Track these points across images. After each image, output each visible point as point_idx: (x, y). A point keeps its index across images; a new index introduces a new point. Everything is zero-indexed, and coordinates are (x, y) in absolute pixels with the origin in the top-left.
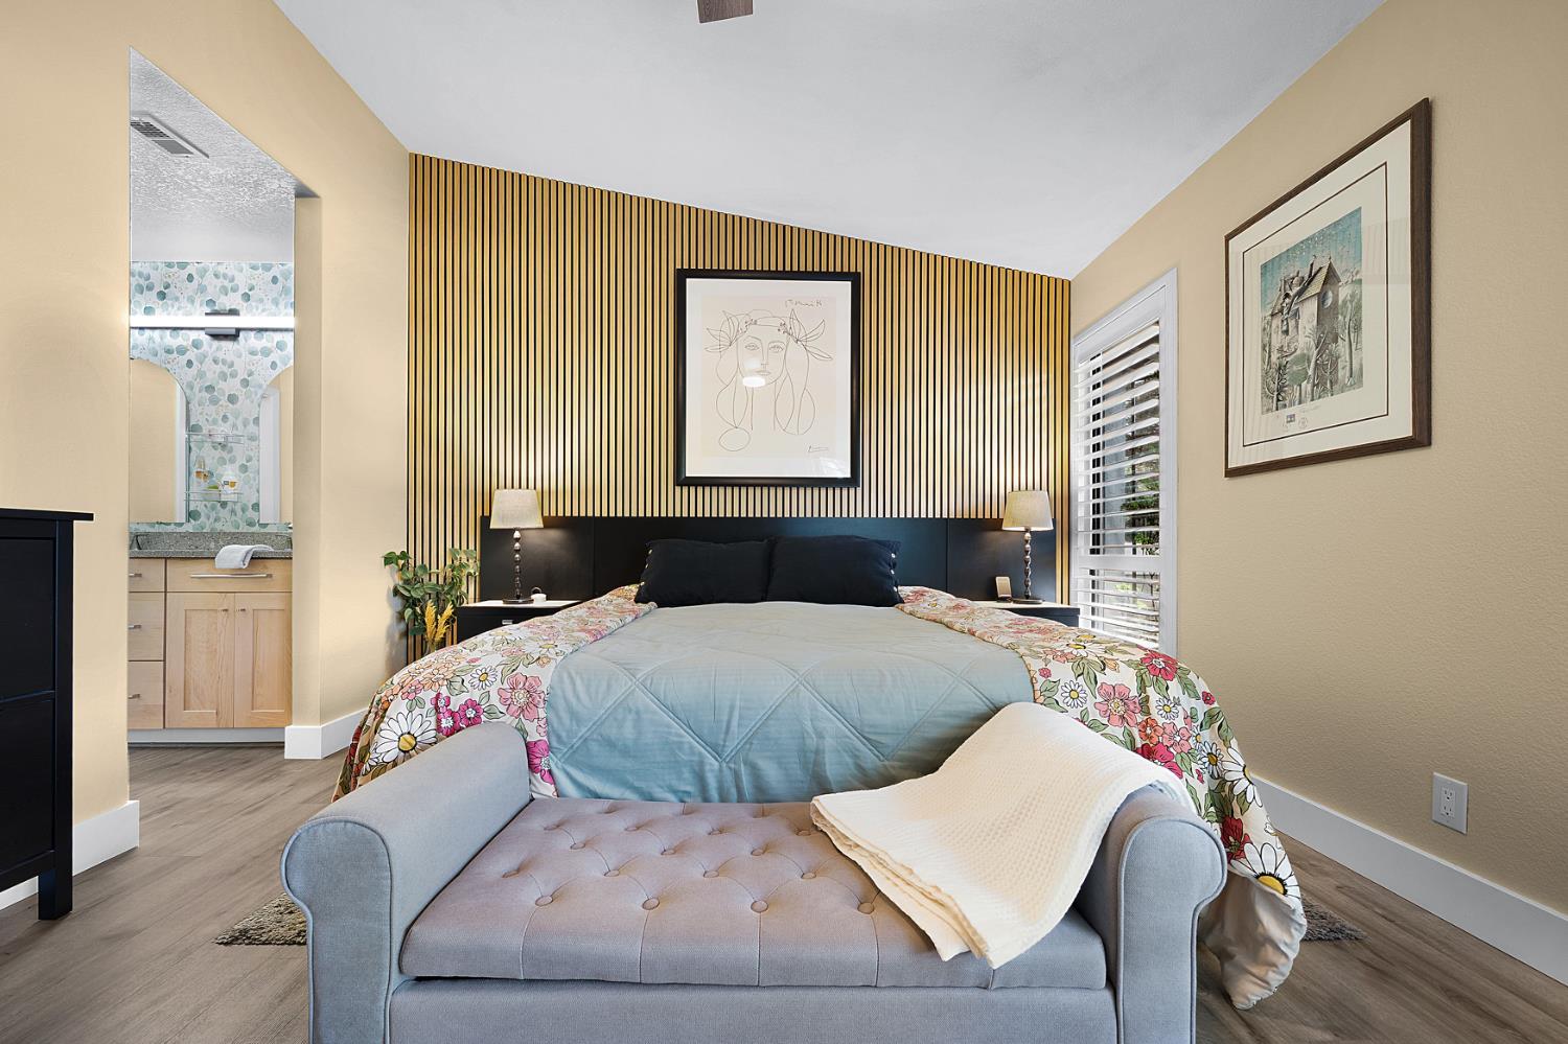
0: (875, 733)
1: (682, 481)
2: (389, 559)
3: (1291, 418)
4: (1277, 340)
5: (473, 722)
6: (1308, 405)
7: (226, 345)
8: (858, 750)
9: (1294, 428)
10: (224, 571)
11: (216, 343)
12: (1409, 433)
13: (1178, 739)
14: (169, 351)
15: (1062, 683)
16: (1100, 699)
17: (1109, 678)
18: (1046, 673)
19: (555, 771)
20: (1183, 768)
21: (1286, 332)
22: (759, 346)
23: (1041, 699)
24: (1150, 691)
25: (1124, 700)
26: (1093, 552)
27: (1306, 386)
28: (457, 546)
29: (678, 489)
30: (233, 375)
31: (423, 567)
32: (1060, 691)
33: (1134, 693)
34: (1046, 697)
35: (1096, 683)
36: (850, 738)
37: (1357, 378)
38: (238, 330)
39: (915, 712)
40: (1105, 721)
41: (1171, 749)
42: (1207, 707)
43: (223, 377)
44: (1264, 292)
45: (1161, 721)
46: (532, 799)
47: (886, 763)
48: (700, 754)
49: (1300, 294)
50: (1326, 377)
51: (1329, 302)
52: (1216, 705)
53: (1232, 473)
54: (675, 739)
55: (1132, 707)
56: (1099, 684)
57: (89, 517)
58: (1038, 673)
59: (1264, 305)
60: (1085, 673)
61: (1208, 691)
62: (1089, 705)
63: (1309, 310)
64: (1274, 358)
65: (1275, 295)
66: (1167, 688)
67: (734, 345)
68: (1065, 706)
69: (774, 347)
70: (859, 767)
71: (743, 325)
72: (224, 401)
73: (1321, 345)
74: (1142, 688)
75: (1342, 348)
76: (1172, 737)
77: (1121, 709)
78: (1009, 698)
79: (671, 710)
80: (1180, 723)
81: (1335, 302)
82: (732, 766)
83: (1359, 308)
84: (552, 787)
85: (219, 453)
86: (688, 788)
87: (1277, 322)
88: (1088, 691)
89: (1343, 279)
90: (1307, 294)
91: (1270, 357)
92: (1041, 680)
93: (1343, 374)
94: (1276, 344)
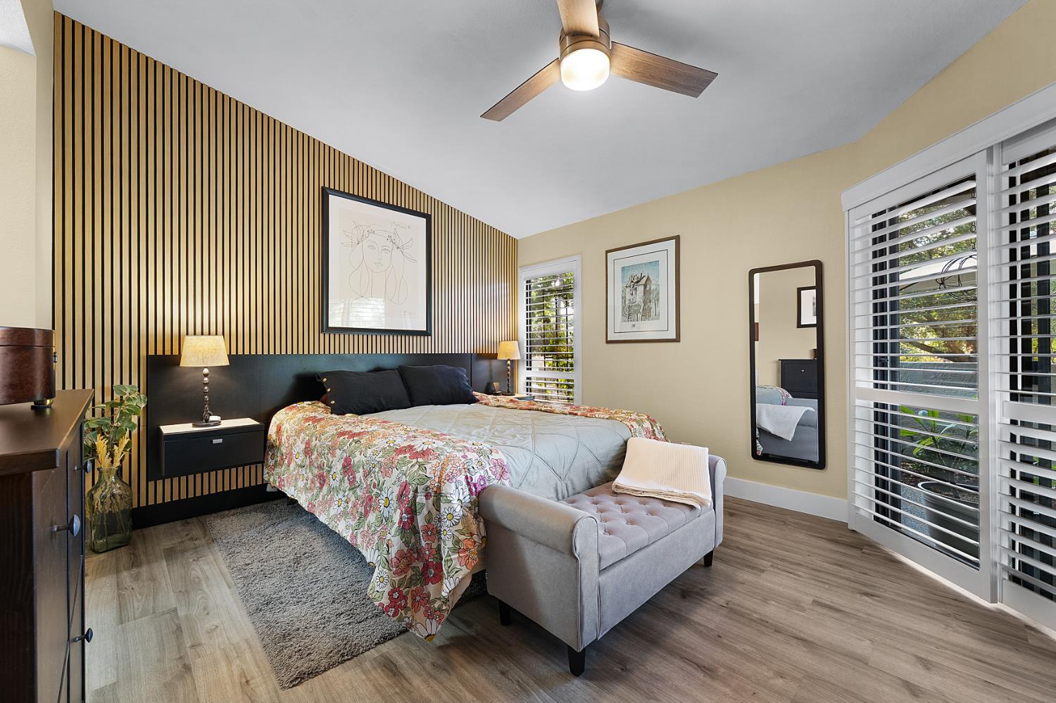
3: (634, 326)
4: (628, 296)
6: (640, 322)
9: (634, 329)
12: (675, 337)
21: (632, 294)
26: (528, 369)
27: (640, 316)
37: (657, 316)
44: (623, 277)
49: (637, 282)
50: (646, 314)
51: (648, 288)
53: (608, 342)
59: (623, 282)
63: (640, 289)
64: (627, 302)
65: (627, 280)
67: (360, 244)
71: (366, 233)
73: (645, 302)
75: (652, 305)
81: (650, 289)
83: (658, 293)
87: (628, 290)
89: (653, 282)
90: (640, 283)
93: (653, 314)
94: (628, 298)
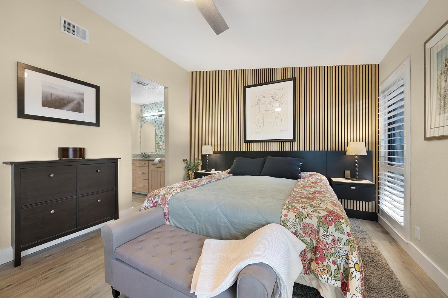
0: (234, 224)
1: (246, 141)
2: (184, 160)
5: (156, 206)
7: (161, 117)
8: (230, 228)
10: (156, 163)
11: (159, 118)
13: (327, 247)
14: (153, 120)
15: (290, 220)
16: (302, 227)
17: (307, 221)
18: (286, 215)
19: (170, 219)
20: (327, 258)
22: (266, 103)
23: (282, 224)
24: (321, 228)
25: (312, 229)
28: (197, 158)
29: (245, 143)
30: (162, 123)
31: (191, 162)
32: (289, 222)
33: (315, 227)
34: (284, 224)
35: (302, 221)
36: (228, 224)
38: (162, 115)
39: (245, 221)
40: (304, 235)
41: (324, 250)
42: (348, 238)
43: (160, 124)
44: (438, 65)
45: (322, 239)
46: (165, 224)
47: (237, 233)
48: (196, 221)
52: (351, 238)
53: (427, 139)
54: (190, 216)
55: (314, 232)
56: (303, 222)
57: (120, 158)
58: (283, 215)
60: (299, 218)
61: (350, 232)
62: (299, 228)
66: (328, 228)
67: (259, 104)
68: (290, 227)
69: (270, 103)
70: (230, 233)
71: (261, 98)
72: (160, 129)
74: (319, 226)
76: (325, 246)
77: (310, 232)
78: (272, 221)
79: (190, 209)
80: (329, 242)
82: (202, 225)
84: (169, 222)
85: (159, 139)
86: (193, 229)
88: (299, 224)
91: (440, 91)
92: (283, 217)
94: (443, 87)
